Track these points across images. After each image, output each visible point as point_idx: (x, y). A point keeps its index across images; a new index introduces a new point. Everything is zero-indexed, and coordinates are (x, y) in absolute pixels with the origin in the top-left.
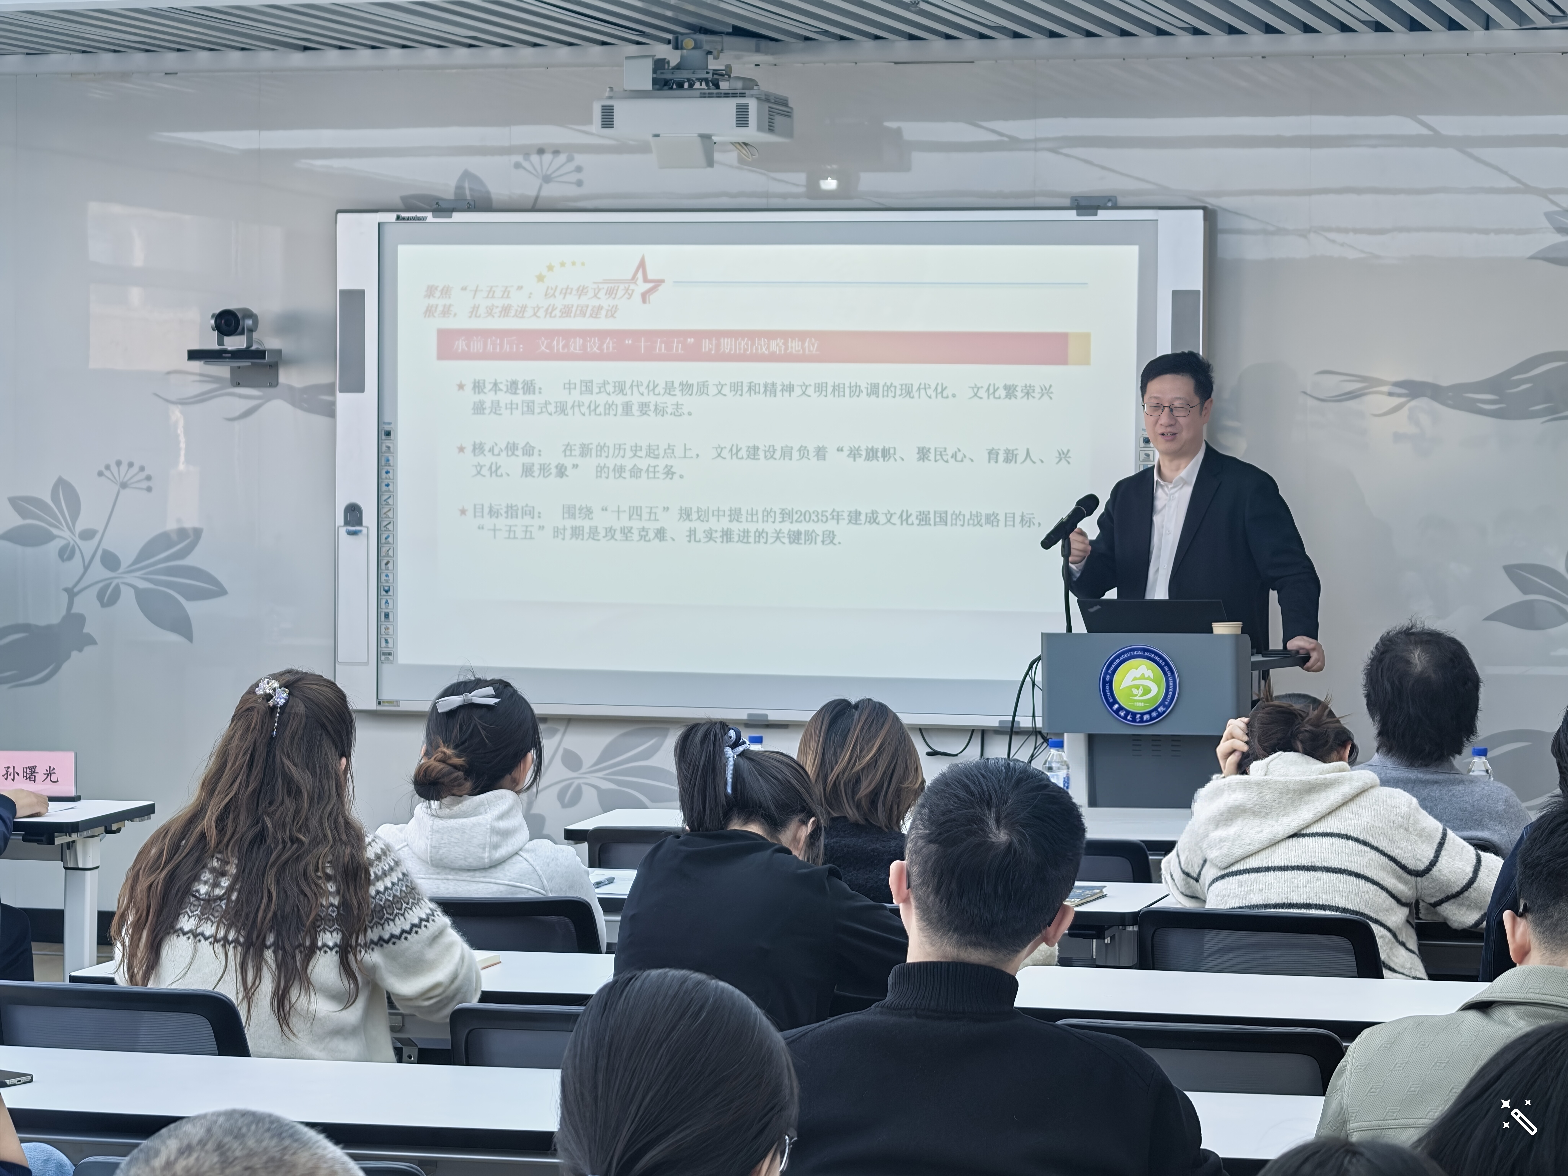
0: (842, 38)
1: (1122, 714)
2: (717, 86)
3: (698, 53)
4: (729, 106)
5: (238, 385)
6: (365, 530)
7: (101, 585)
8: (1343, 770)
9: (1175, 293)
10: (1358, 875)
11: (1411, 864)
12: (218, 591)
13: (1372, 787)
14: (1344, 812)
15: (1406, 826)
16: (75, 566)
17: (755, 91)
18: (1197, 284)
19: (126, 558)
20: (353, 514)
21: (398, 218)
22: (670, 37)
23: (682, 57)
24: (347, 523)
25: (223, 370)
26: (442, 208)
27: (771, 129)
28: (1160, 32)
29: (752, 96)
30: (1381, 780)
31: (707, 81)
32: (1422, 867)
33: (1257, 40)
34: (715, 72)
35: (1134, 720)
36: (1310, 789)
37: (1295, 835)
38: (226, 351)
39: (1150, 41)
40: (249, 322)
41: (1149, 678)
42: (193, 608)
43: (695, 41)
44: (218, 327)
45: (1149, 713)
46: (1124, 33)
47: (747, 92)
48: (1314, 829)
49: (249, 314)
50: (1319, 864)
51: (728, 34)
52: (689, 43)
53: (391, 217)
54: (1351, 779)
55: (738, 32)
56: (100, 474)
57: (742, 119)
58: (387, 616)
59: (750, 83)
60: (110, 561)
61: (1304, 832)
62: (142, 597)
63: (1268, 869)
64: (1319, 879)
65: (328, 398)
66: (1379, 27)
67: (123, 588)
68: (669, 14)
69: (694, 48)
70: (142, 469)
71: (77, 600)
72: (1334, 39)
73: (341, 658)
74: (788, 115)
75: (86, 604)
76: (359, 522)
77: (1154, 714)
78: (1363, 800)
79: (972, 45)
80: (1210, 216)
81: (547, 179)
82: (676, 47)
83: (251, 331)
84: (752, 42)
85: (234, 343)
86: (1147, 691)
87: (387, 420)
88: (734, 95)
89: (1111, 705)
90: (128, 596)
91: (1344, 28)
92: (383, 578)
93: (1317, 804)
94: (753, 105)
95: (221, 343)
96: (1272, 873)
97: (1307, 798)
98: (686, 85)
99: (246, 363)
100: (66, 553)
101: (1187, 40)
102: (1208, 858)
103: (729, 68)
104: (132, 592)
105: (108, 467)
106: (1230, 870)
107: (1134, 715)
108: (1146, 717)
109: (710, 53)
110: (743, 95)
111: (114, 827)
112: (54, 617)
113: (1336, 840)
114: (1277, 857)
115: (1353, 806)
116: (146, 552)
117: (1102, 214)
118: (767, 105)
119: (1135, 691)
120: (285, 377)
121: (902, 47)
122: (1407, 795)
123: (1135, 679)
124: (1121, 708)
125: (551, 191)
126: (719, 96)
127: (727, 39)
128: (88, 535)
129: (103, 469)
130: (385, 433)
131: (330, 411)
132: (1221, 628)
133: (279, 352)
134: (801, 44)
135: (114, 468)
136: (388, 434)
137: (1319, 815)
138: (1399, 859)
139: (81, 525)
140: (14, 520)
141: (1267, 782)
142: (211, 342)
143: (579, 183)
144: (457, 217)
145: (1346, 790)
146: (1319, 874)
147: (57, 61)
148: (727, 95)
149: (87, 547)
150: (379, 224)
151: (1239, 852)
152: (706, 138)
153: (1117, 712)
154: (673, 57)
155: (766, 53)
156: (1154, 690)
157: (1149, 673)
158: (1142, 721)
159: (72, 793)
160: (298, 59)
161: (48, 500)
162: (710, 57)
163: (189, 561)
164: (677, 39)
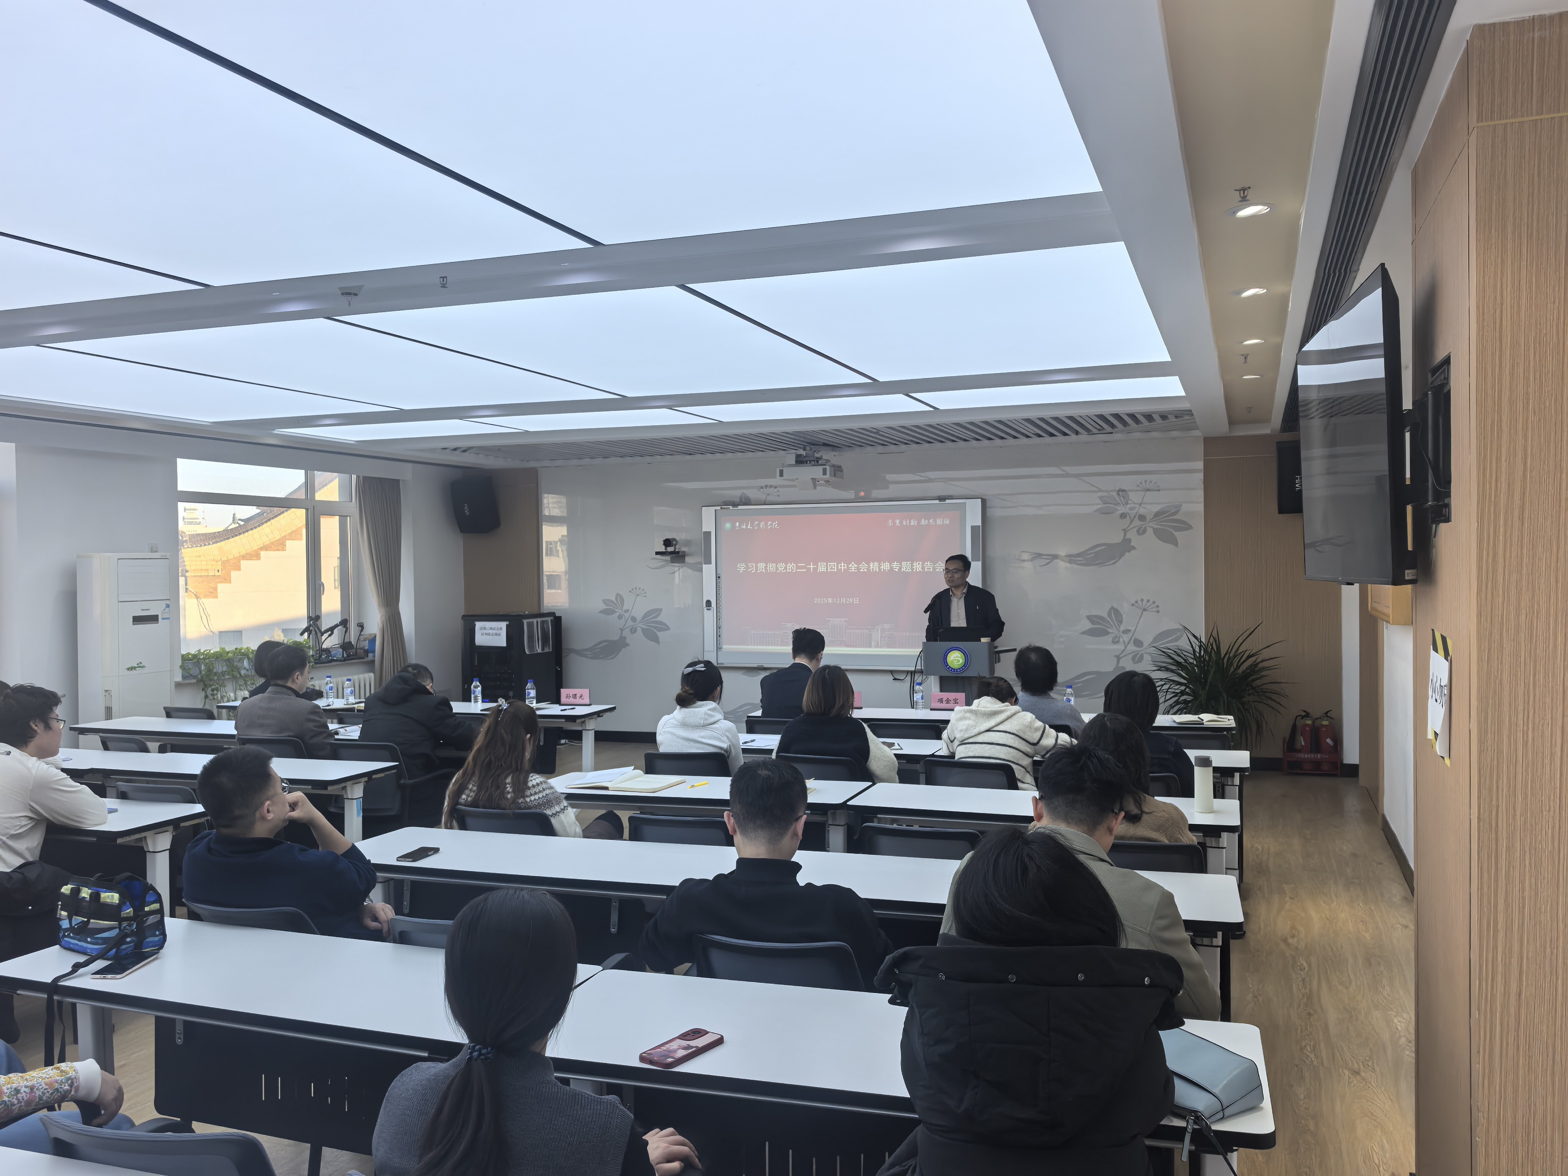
0: (861, 446)
1: (950, 669)
2: (818, 463)
3: (811, 452)
4: (821, 468)
5: (673, 563)
6: (712, 609)
7: (631, 627)
8: (1007, 706)
9: (972, 527)
10: (1010, 747)
11: (1032, 741)
12: (668, 628)
13: (1018, 712)
14: (1005, 723)
15: (1030, 726)
16: (623, 621)
17: (829, 464)
18: (979, 523)
19: (639, 619)
20: (709, 603)
21: (721, 508)
22: (802, 446)
23: (806, 453)
24: (706, 606)
25: (668, 558)
26: (735, 505)
27: (835, 476)
28: (965, 440)
29: (828, 465)
30: (1022, 709)
31: (814, 461)
32: (1035, 742)
33: (998, 442)
34: (817, 458)
35: (954, 671)
36: (994, 713)
37: (988, 730)
38: (667, 552)
39: (962, 443)
40: (674, 542)
41: (959, 657)
42: (659, 634)
43: (810, 448)
44: (664, 544)
45: (959, 669)
46: (953, 441)
47: (827, 464)
48: (994, 729)
49: (674, 540)
50: (994, 742)
51: (822, 445)
52: (808, 448)
53: (719, 508)
54: (1011, 709)
55: (825, 445)
56: (630, 592)
57: (825, 473)
58: (720, 636)
59: (829, 461)
60: (634, 619)
61: (992, 730)
62: (643, 630)
63: (975, 743)
64: (994, 748)
65: (701, 566)
66: (1040, 436)
67: (638, 628)
68: (801, 439)
69: (810, 450)
70: (643, 590)
71: (624, 632)
72: (1024, 440)
73: (705, 650)
74: (842, 471)
75: (626, 633)
76: (710, 606)
77: (961, 669)
78: (1014, 717)
79: (903, 447)
80: (984, 502)
81: (768, 494)
82: (804, 450)
83: (675, 545)
84: (830, 448)
85: (670, 549)
86: (959, 661)
87: (719, 573)
88: (822, 465)
89: (947, 666)
90: (639, 630)
91: (1028, 437)
92: (718, 624)
93: (997, 719)
94: (828, 468)
95: (666, 549)
96: (977, 745)
97: (993, 717)
98: (808, 462)
99: (674, 555)
100: (620, 617)
101: (975, 442)
102: (957, 737)
103: (822, 456)
104: (641, 629)
105: (633, 589)
106: (964, 742)
107: (954, 669)
108: (959, 670)
109: (815, 451)
110: (825, 465)
111: (601, 715)
112: (616, 638)
113: (1002, 733)
114: (980, 739)
115: (1010, 720)
116: (645, 617)
117: (948, 501)
118: (833, 468)
119: (954, 661)
120: (687, 559)
121: (880, 449)
122: (1031, 714)
123: (954, 657)
124: (950, 667)
125: (770, 498)
126: (818, 465)
127: (821, 447)
128: (627, 611)
129: (631, 590)
130: (718, 577)
131: (701, 570)
132: (983, 640)
133: (684, 552)
134: (848, 448)
135: (635, 590)
136: (719, 577)
137: (997, 723)
138: (1027, 739)
139: (625, 608)
140: (604, 607)
141: (978, 710)
142: (663, 549)
143: (778, 496)
144: (740, 507)
145: (1008, 713)
146: (995, 746)
147: (613, 460)
148: (820, 465)
149: (627, 615)
150: (715, 510)
151: (967, 736)
152: (814, 480)
153: (948, 668)
154: (804, 453)
155: (836, 452)
156: (961, 661)
157: (959, 655)
158: (957, 671)
159: (588, 703)
160: (688, 457)
161: (614, 600)
162: (815, 453)
163: (658, 619)
164: (804, 447)
